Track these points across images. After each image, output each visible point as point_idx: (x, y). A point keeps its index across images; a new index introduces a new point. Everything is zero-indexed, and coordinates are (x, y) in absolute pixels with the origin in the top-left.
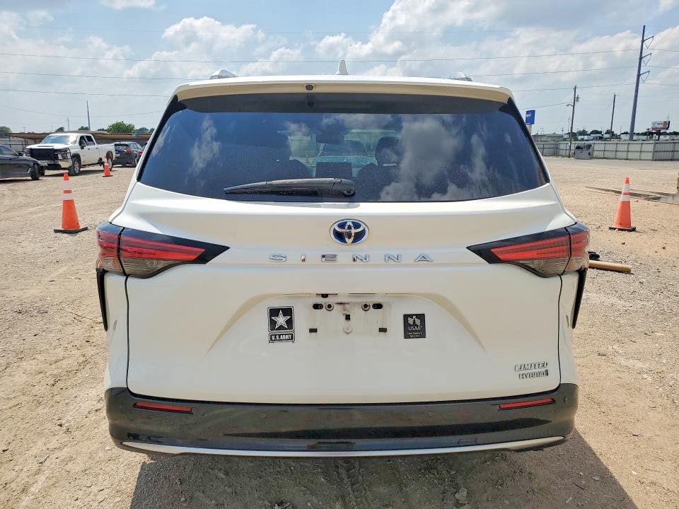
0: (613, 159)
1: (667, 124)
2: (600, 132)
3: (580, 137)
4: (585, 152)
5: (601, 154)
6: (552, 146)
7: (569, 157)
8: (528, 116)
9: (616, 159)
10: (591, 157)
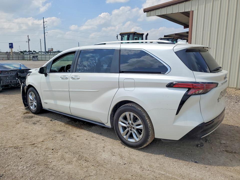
0: (45, 60)
1: (52, 49)
2: (31, 51)
3: (25, 53)
4: (36, 58)
5: (41, 59)
6: (22, 56)
7: (30, 60)
8: (10, 45)
9: (46, 60)
10: (38, 60)
